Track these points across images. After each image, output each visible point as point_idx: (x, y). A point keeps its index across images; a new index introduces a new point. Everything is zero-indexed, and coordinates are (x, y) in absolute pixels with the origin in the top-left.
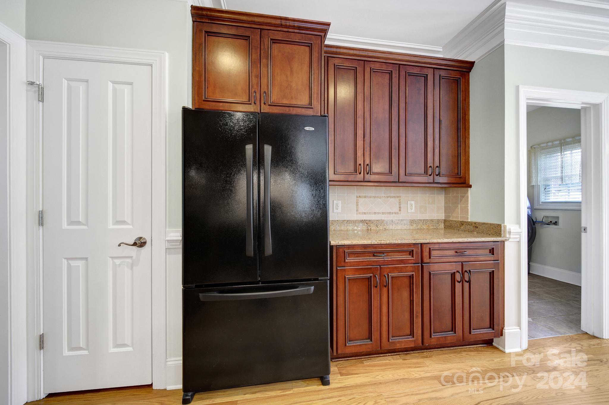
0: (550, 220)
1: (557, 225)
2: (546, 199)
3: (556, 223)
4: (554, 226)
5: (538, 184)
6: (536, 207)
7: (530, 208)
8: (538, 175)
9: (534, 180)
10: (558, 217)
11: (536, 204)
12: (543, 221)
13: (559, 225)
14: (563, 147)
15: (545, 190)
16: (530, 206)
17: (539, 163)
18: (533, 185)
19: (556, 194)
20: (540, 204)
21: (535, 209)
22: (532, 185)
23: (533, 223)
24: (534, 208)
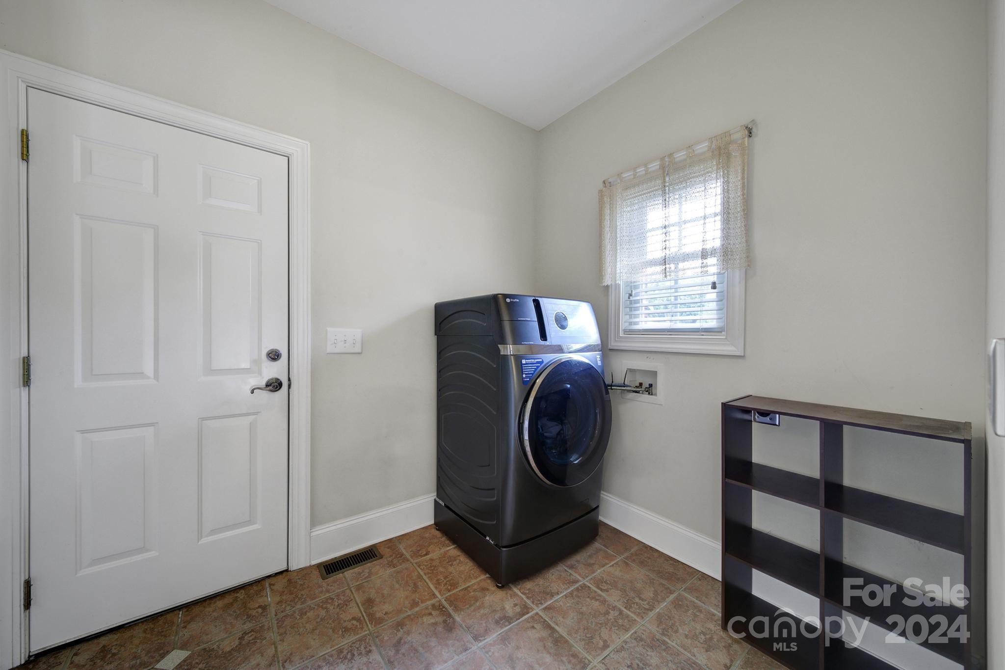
0: (639, 379)
1: (652, 395)
2: (631, 324)
3: (650, 390)
4: (646, 397)
5: (616, 281)
6: (613, 344)
7: (600, 347)
8: (616, 257)
9: (609, 270)
10: (654, 374)
11: (612, 339)
12: (626, 383)
13: (656, 395)
14: (667, 179)
15: (629, 298)
16: (599, 342)
17: (618, 224)
18: (607, 287)
19: (649, 309)
20: (621, 335)
21: (610, 349)
22: (606, 285)
23: (605, 387)
24: (610, 347)
